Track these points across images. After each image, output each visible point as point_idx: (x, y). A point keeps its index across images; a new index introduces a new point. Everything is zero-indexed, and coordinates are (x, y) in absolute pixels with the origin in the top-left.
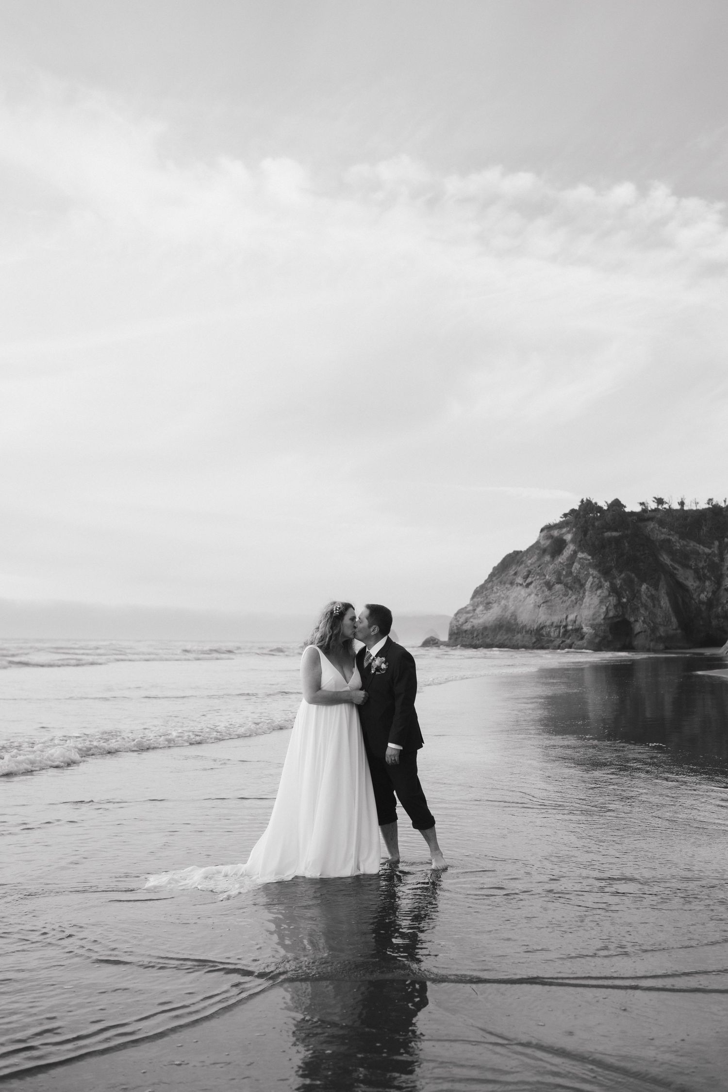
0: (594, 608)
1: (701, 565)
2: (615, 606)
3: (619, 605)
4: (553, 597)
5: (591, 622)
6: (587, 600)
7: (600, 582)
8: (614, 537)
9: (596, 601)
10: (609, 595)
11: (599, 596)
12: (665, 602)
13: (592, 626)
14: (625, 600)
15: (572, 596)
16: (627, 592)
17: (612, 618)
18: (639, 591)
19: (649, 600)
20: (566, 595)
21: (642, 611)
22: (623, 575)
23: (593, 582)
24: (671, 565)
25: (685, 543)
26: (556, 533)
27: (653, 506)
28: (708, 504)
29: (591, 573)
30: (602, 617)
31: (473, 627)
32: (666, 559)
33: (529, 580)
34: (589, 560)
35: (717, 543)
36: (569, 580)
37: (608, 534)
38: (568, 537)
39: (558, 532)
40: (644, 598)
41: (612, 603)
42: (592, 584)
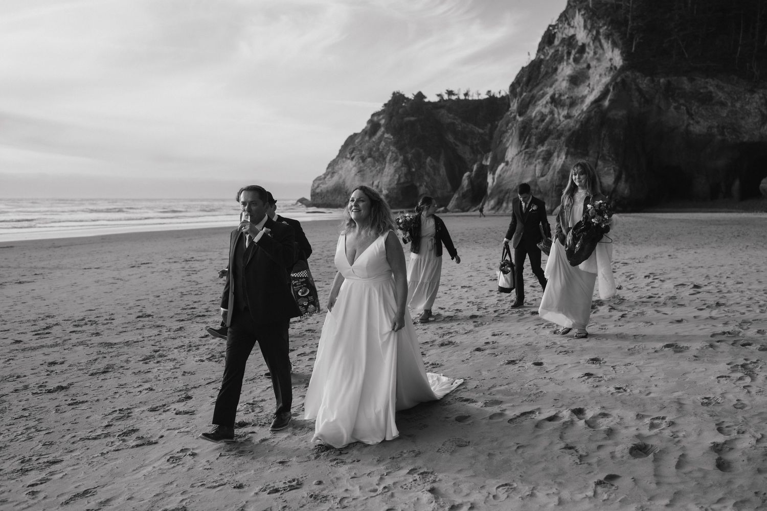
0: (391, 176)
1: (476, 142)
2: (406, 175)
3: (409, 173)
4: (365, 168)
5: (388, 187)
6: (386, 170)
7: (397, 156)
8: (410, 121)
9: (392, 170)
10: (402, 166)
11: (395, 167)
12: (443, 171)
13: (388, 189)
14: (414, 170)
15: (377, 166)
16: (416, 164)
17: (404, 183)
18: (425, 163)
19: (431, 170)
20: (373, 166)
21: (426, 178)
22: (413, 151)
23: (392, 156)
24: (454, 142)
25: (465, 125)
26: (375, 119)
27: (446, 97)
28: (487, 94)
29: (391, 149)
30: (396, 182)
31: (321, 190)
32: (450, 138)
33: (353, 154)
34: (391, 139)
35: (489, 125)
36: (376, 154)
37: (407, 119)
38: (383, 122)
39: (377, 118)
40: (428, 168)
41: (403, 172)
42: (391, 158)
